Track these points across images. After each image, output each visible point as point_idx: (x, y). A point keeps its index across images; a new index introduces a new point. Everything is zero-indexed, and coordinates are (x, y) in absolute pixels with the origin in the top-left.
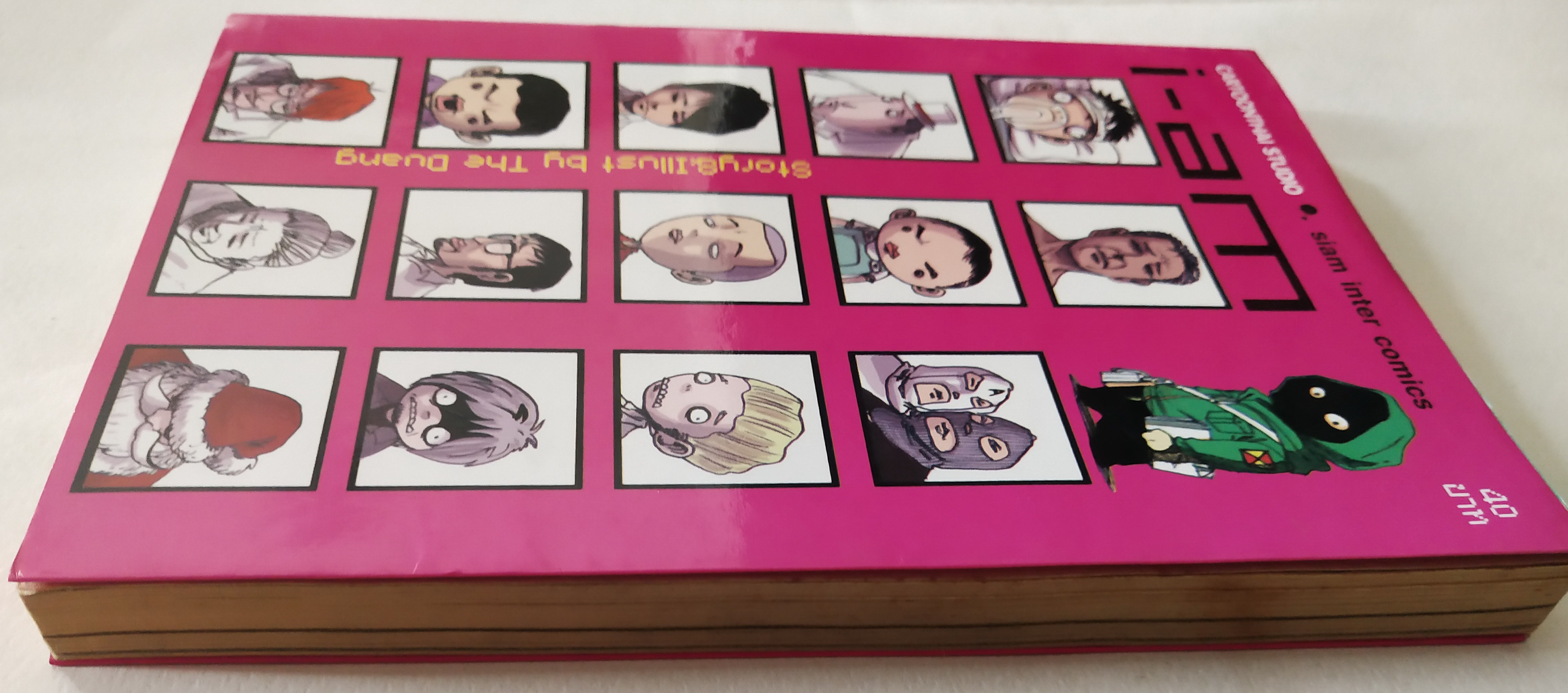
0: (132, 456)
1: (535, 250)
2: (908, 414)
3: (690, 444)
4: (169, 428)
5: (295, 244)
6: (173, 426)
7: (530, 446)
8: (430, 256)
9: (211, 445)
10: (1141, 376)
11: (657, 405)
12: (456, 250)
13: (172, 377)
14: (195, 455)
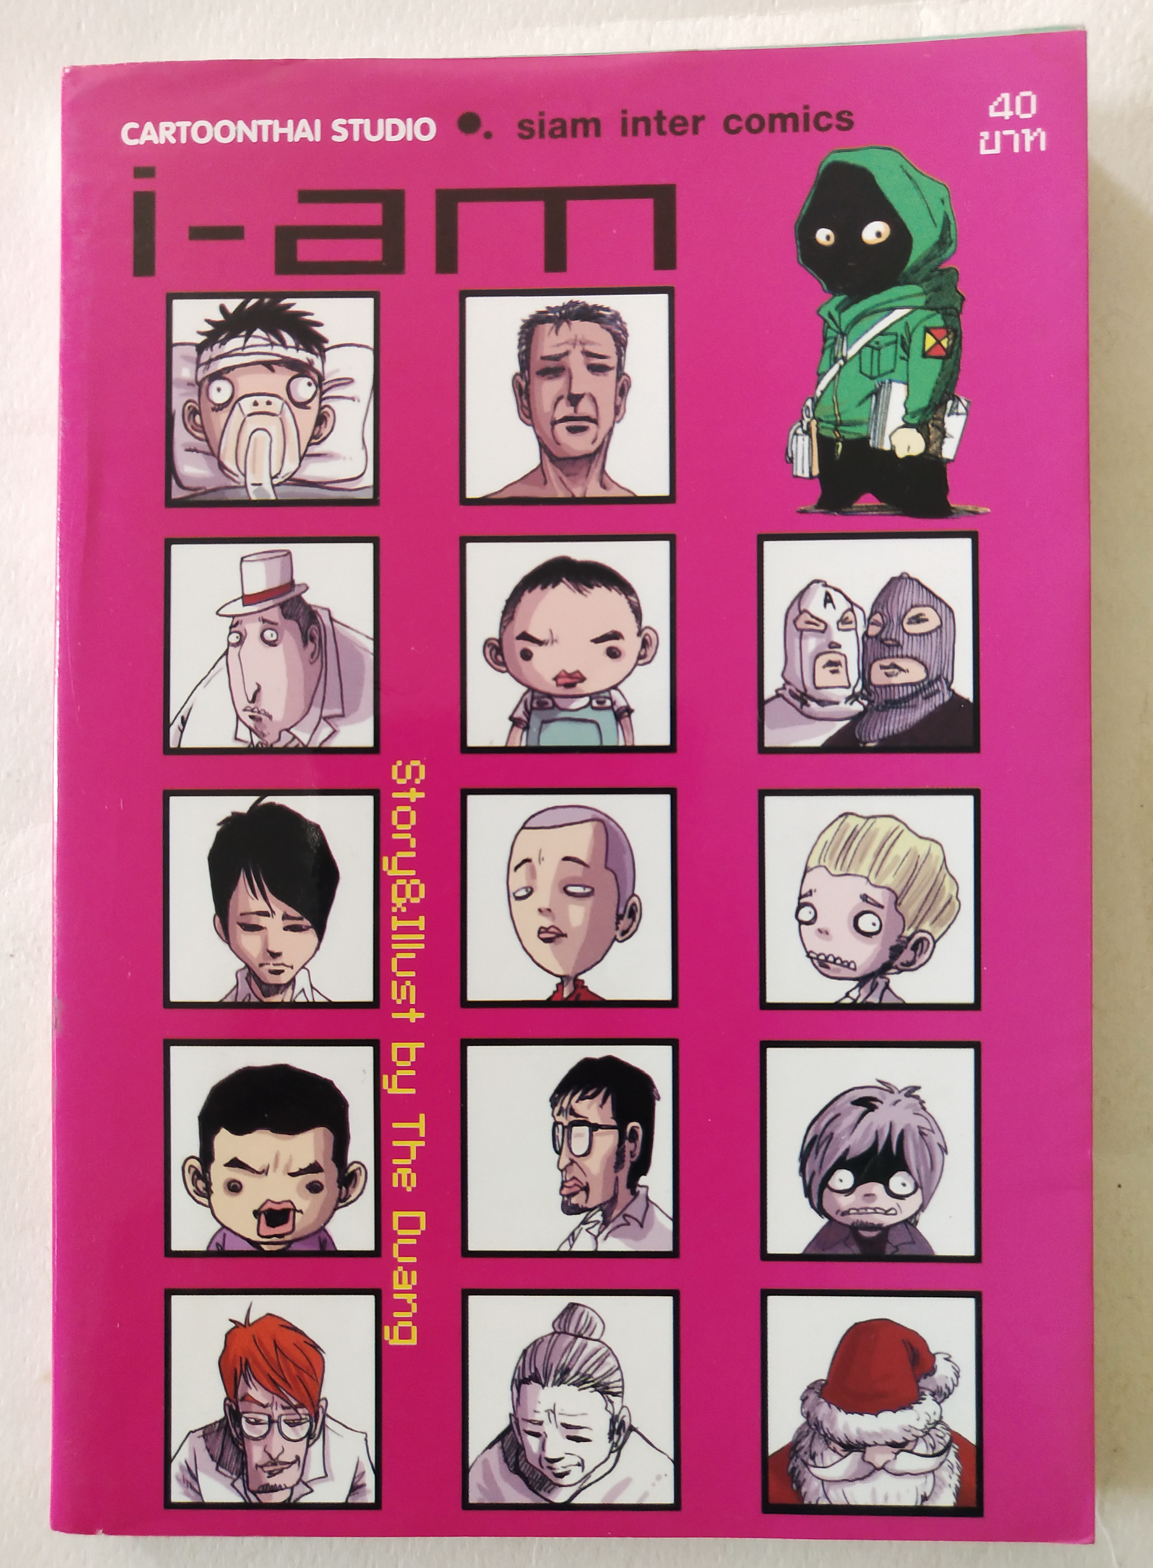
0: (933, 1471)
1: (581, 1098)
2: (865, 702)
3: (913, 935)
4: (893, 1445)
5: (580, 1368)
6: (889, 1441)
7: (916, 1093)
8: (598, 1216)
9: (918, 1399)
10: (800, 431)
11: (852, 966)
12: (586, 1189)
13: (813, 1457)
14: (931, 1413)
